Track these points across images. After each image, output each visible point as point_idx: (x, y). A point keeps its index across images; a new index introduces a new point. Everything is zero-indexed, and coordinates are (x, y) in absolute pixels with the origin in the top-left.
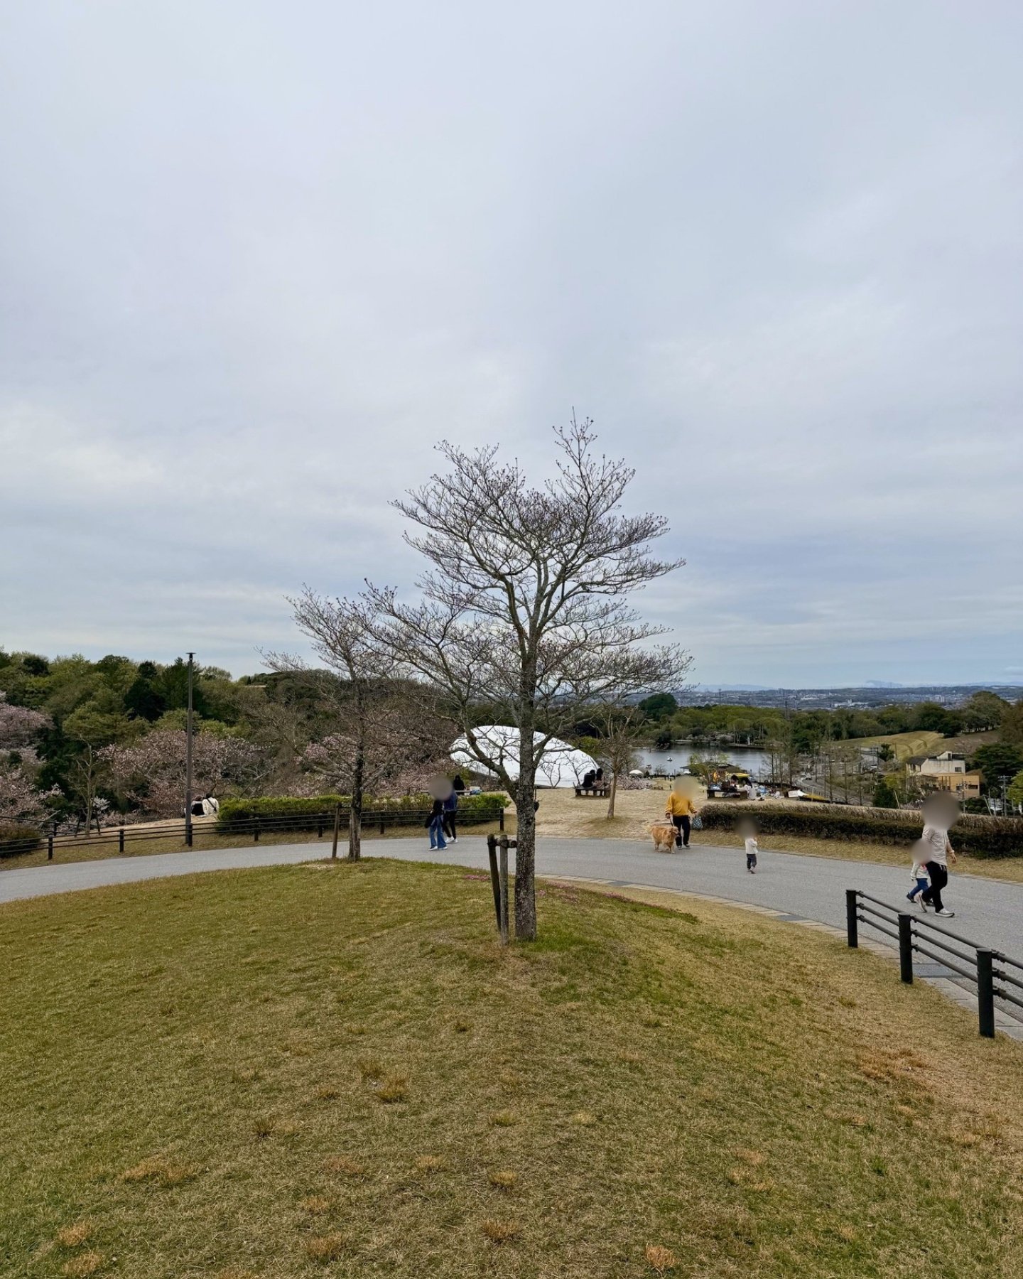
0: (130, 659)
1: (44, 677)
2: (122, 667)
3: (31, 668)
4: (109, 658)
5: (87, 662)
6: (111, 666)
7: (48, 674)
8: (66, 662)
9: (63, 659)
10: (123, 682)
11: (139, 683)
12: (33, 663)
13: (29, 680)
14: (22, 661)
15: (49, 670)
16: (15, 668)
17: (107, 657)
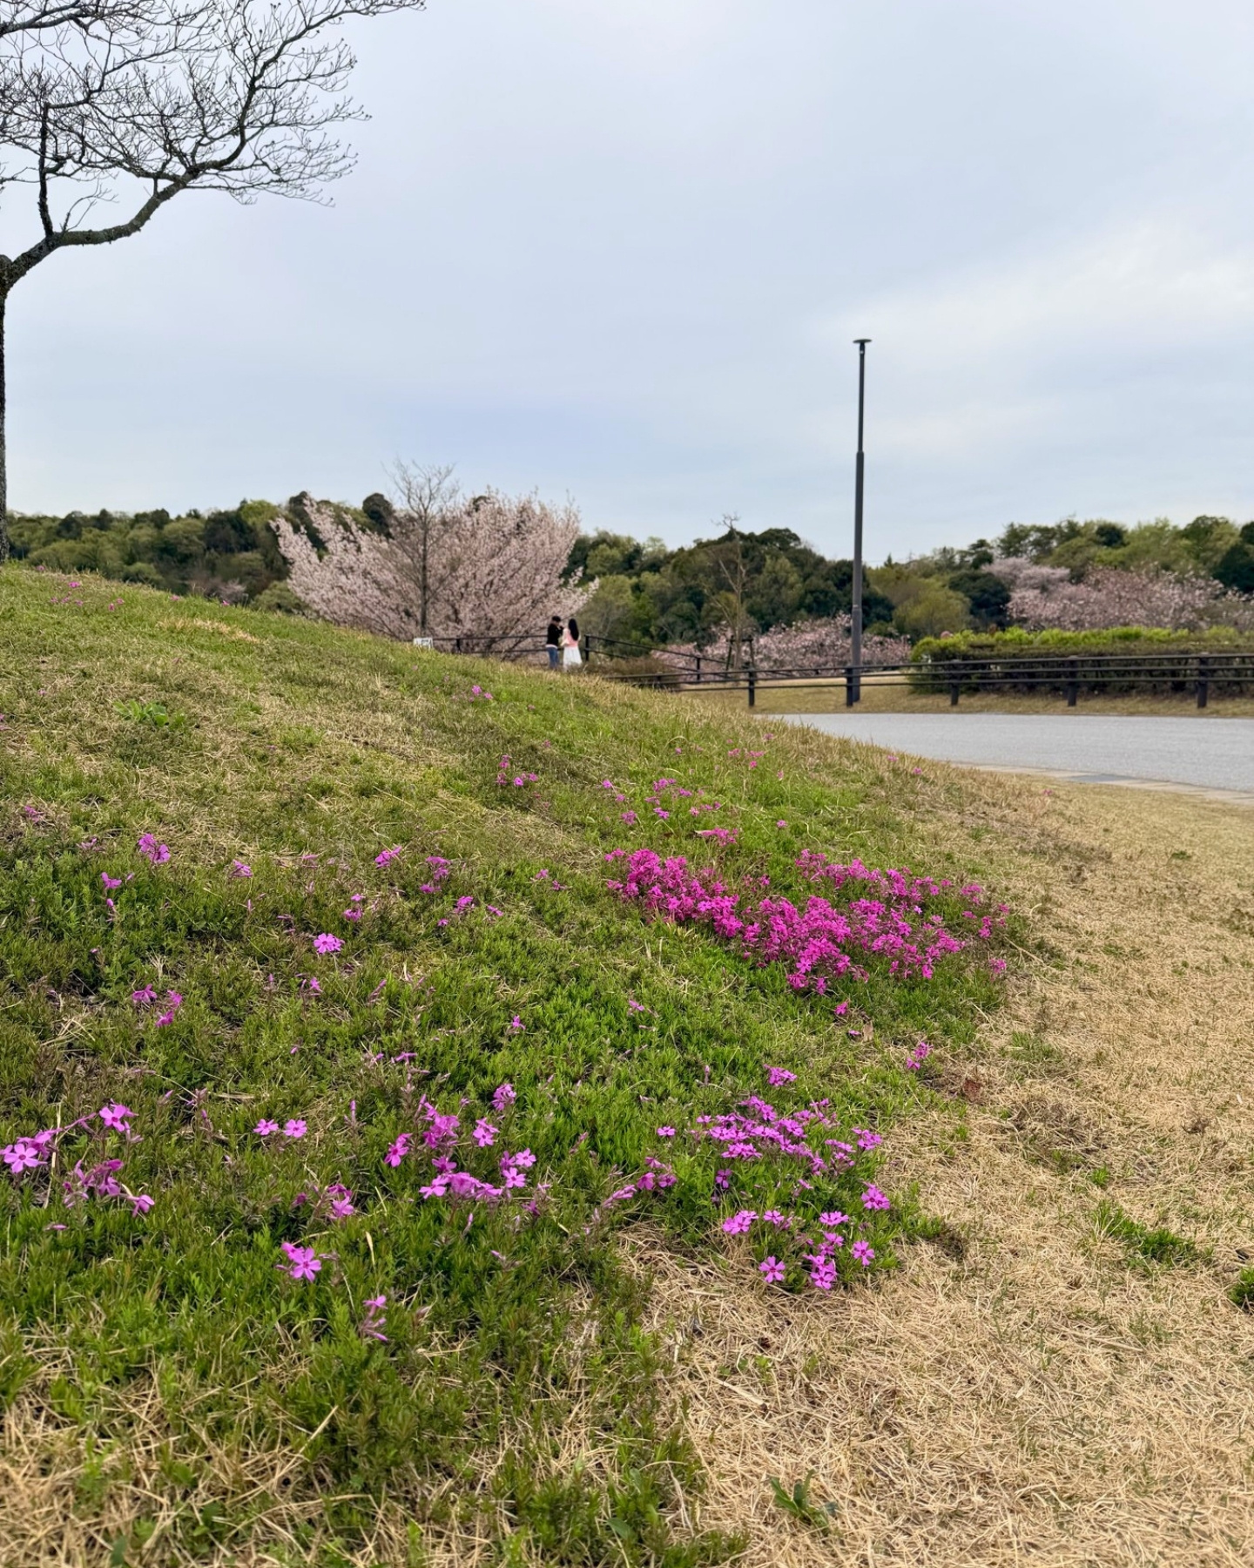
0: (1231, 520)
1: (1117, 548)
2: (1217, 531)
3: (1104, 539)
4: (1202, 519)
5: (1175, 527)
6: (1201, 531)
7: (1124, 545)
8: (1148, 528)
9: (1144, 524)
10: (1216, 551)
11: (1235, 551)
12: (1108, 533)
13: (1099, 553)
14: (1096, 528)
15: (1126, 539)
16: (1084, 539)
17: (1198, 519)
